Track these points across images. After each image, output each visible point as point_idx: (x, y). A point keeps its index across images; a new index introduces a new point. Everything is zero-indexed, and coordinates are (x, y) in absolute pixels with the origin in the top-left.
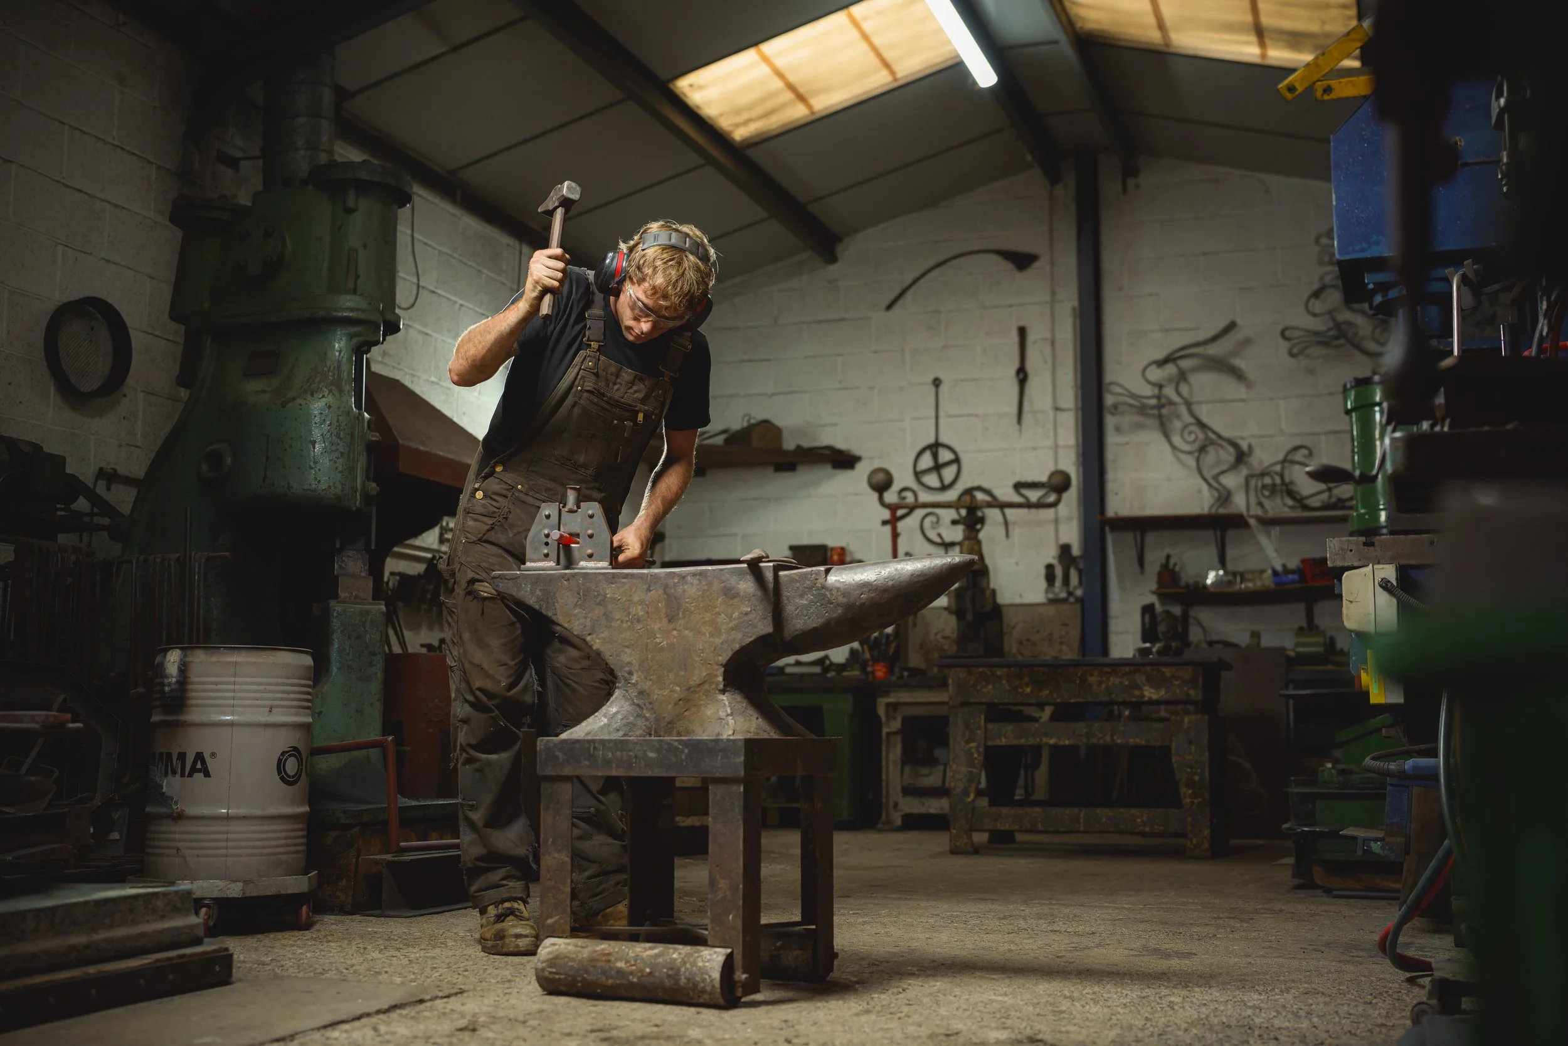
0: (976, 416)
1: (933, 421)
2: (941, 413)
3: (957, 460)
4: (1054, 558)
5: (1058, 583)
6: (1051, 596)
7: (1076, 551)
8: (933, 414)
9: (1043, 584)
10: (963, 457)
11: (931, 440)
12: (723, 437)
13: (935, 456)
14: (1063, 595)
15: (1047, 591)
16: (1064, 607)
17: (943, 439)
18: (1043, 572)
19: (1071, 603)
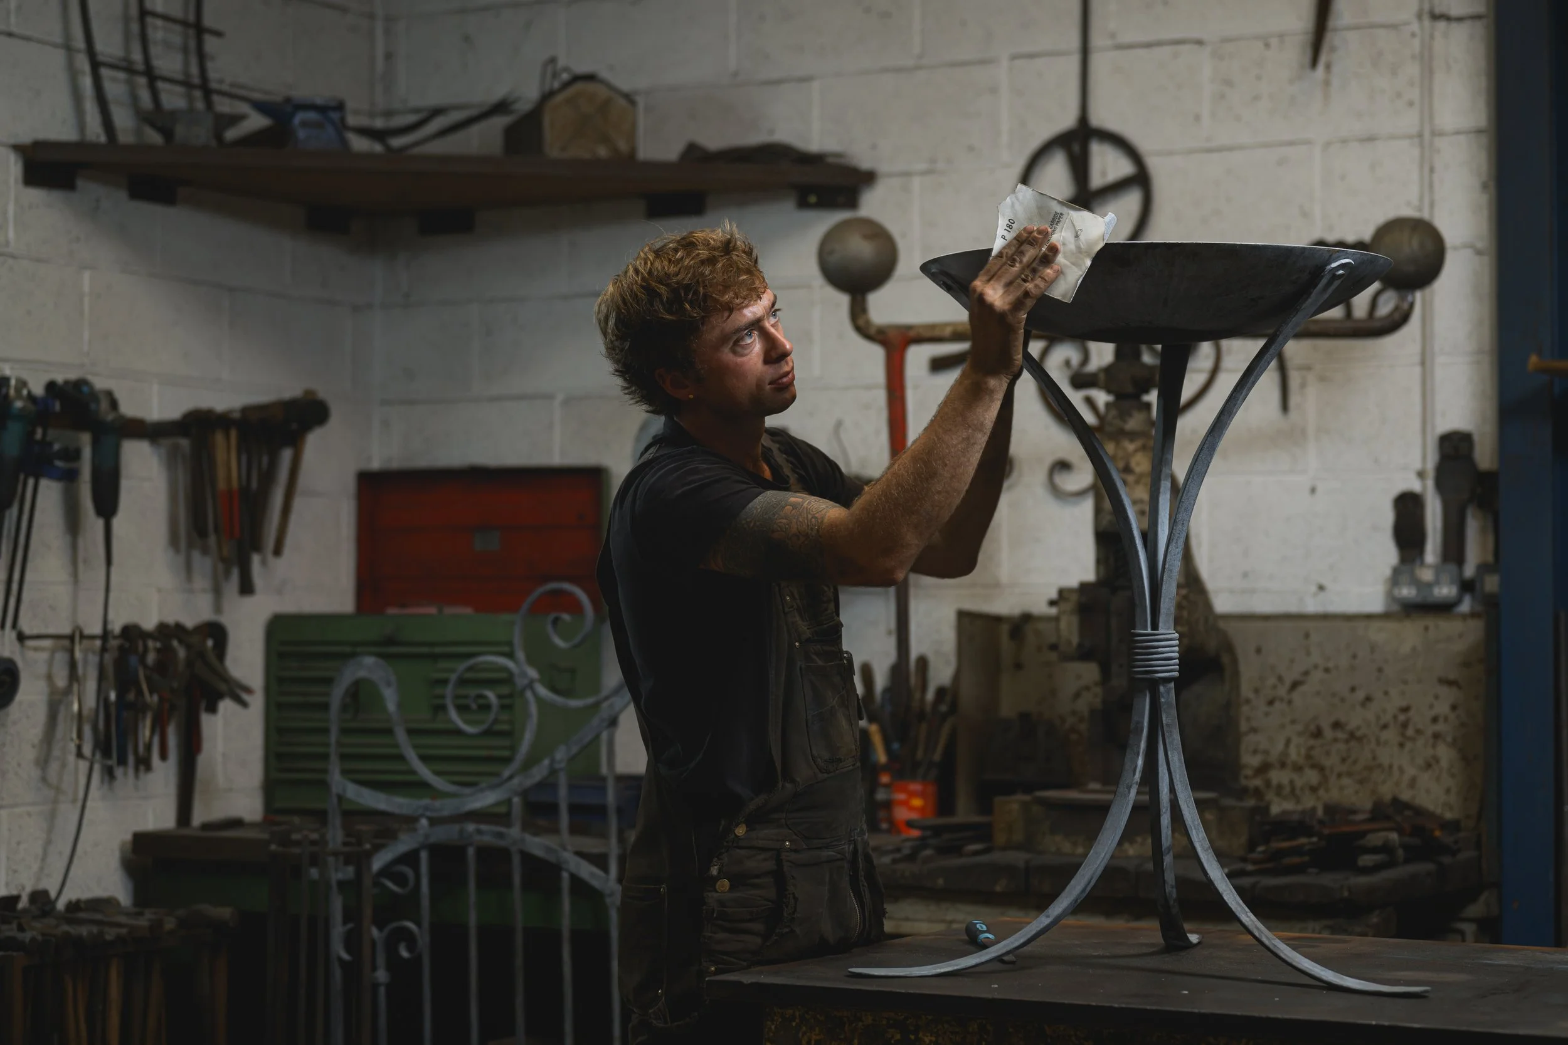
0: (1199, 42)
1: (1074, 62)
2: (1097, 40)
3: (1141, 179)
4: (1421, 475)
5: (1432, 552)
6: (1407, 592)
7: (1485, 456)
8: (1074, 40)
9: (1388, 554)
10: (1156, 166)
11: (1067, 120)
12: (500, 122)
13: (1080, 168)
14: (1446, 591)
15: (1396, 578)
16: (1446, 626)
17: (1100, 118)
18: (1388, 517)
19: (1464, 617)
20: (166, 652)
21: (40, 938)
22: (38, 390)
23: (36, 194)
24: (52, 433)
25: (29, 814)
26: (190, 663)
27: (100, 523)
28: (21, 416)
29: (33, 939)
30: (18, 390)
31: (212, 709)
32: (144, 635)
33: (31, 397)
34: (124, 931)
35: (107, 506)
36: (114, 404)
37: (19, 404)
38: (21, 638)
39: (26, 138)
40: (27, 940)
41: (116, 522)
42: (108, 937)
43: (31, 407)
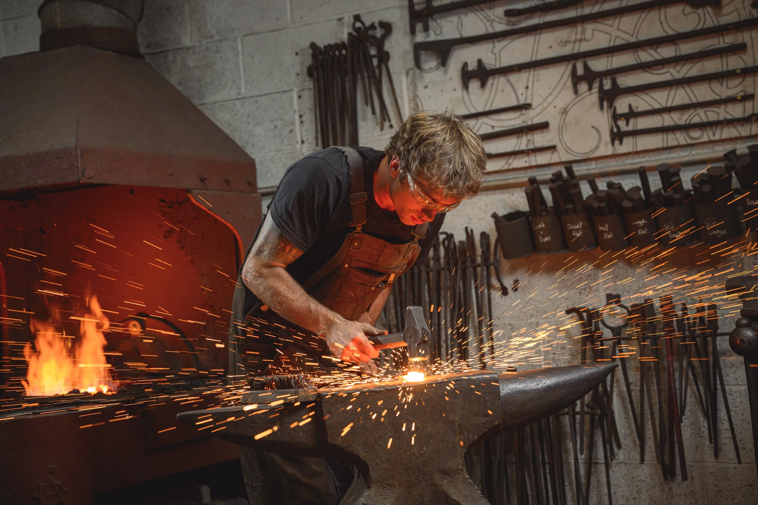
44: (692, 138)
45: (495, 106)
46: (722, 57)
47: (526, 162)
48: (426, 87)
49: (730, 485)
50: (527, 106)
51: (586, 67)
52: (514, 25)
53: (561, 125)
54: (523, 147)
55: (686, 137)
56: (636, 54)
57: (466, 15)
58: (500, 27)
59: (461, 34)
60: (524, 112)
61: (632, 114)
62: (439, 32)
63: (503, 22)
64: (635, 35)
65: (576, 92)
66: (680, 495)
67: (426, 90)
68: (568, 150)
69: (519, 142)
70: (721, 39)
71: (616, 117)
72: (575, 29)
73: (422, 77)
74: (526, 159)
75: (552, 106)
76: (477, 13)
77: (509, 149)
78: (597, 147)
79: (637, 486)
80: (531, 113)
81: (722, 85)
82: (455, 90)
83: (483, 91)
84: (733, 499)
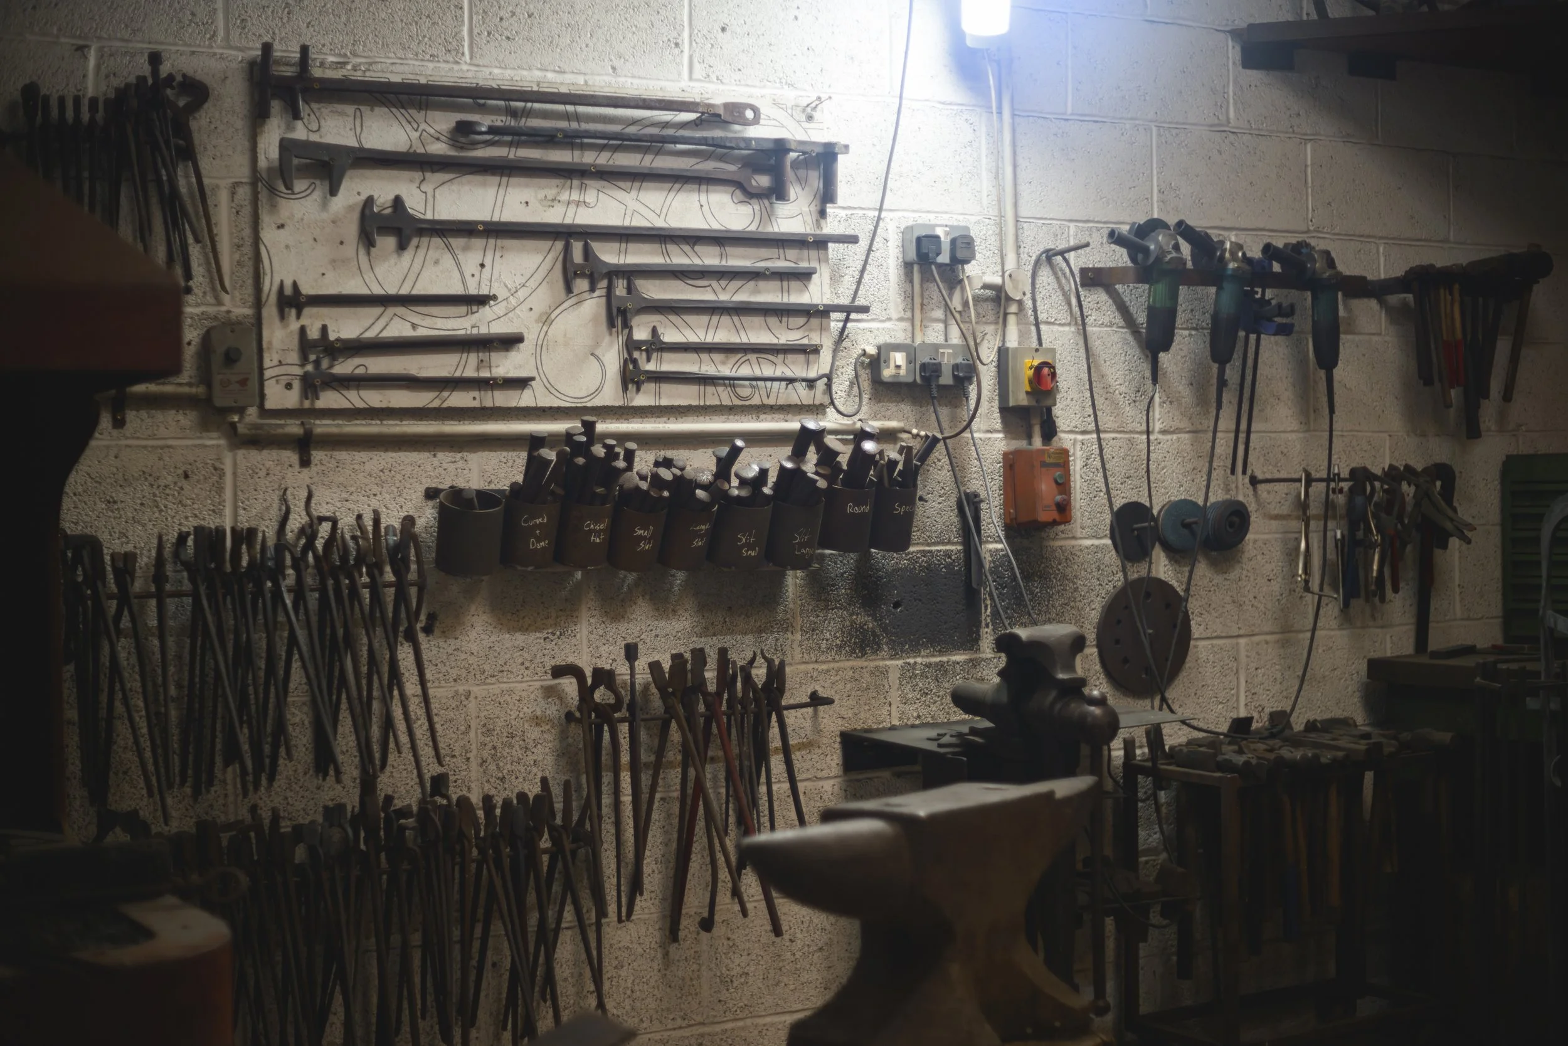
20: (1393, 495)
21: (1254, 761)
22: (1255, 253)
23: (1255, 76)
24: (1269, 293)
25: (1267, 643)
26: (1417, 504)
27: (1322, 374)
28: (1237, 276)
29: (1247, 763)
30: (1233, 254)
31: (1444, 546)
32: (1371, 477)
33: (1246, 259)
34: (1340, 754)
35: (1328, 358)
36: (1331, 263)
37: (1232, 265)
38: (1254, 481)
39: (1242, 24)
40: (1241, 763)
41: (1338, 373)
42: (1323, 760)
43: (1247, 267)
44: (739, 397)
45: (420, 289)
46: (782, 281)
47: (474, 398)
48: (281, 226)
49: (747, 935)
50: (482, 300)
51: (587, 252)
52: (462, 148)
53: (540, 343)
54: (470, 373)
55: (732, 394)
56: (663, 246)
57: (372, 110)
58: (439, 148)
59: (359, 142)
60: (475, 308)
61: (656, 346)
62: (315, 128)
63: (443, 138)
64: (663, 216)
65: (569, 289)
66: (678, 961)
67: (282, 231)
68: (550, 388)
69: (463, 362)
70: (781, 251)
71: (631, 345)
72: (569, 181)
73: (274, 207)
74: (476, 394)
75: (525, 307)
76: (394, 110)
77: (444, 373)
78: (598, 390)
79: (617, 958)
80: (486, 312)
81: (781, 322)
82: (342, 243)
83: (399, 255)
84: (749, 954)
